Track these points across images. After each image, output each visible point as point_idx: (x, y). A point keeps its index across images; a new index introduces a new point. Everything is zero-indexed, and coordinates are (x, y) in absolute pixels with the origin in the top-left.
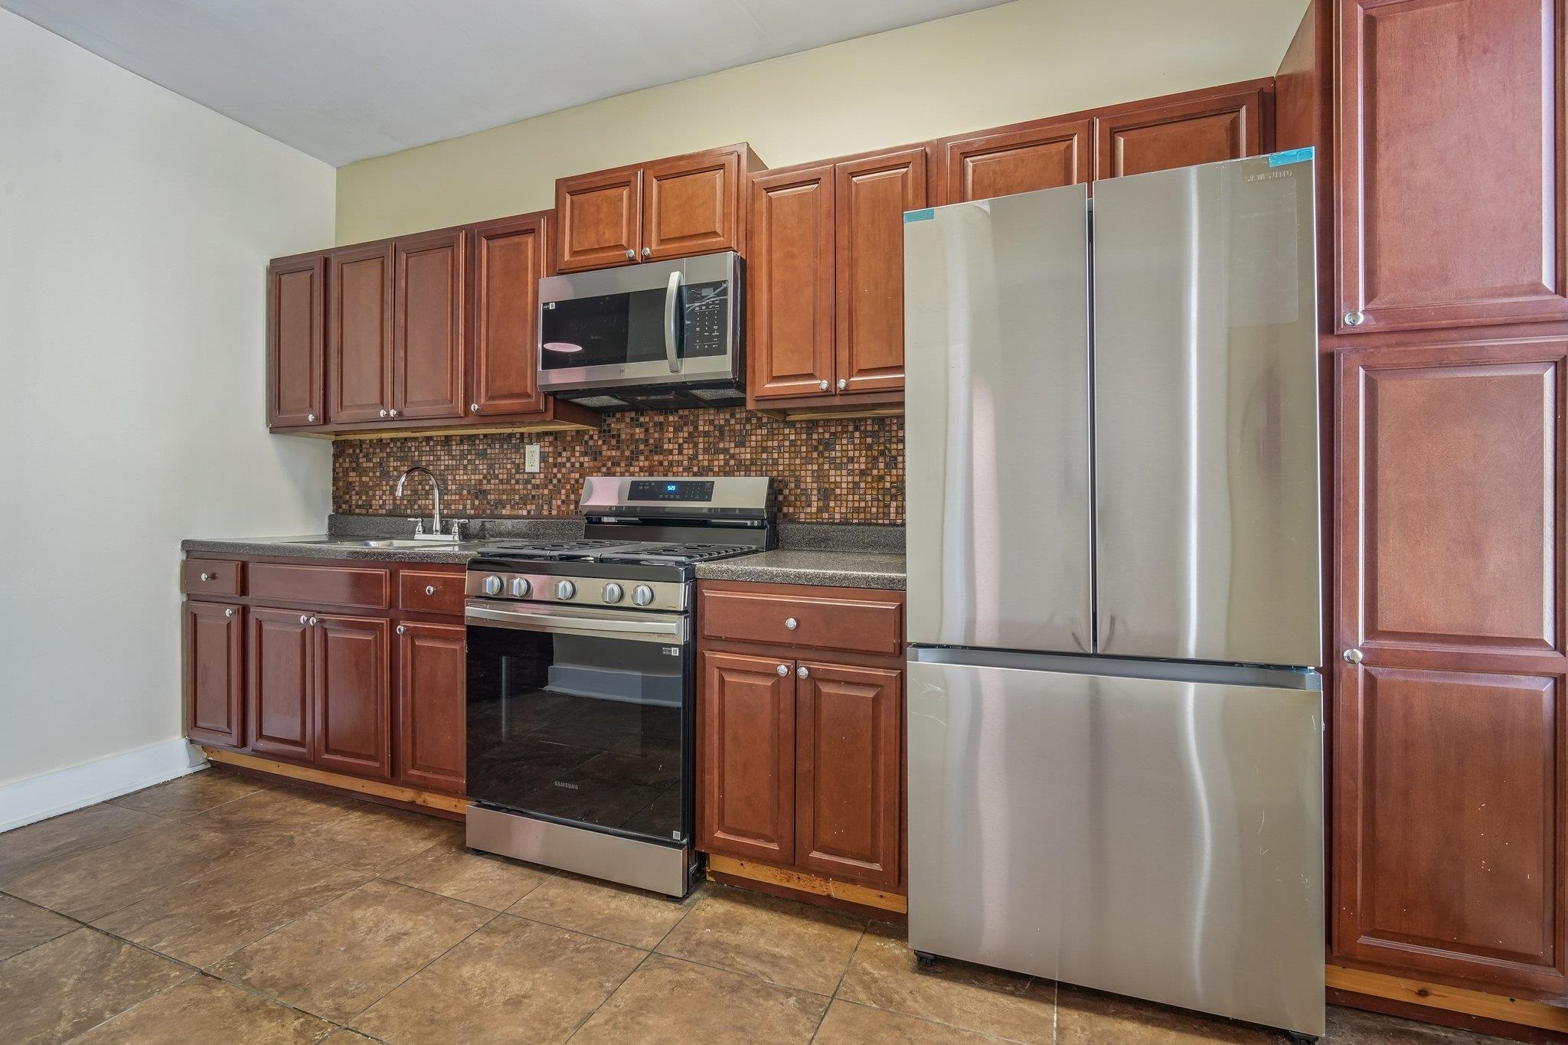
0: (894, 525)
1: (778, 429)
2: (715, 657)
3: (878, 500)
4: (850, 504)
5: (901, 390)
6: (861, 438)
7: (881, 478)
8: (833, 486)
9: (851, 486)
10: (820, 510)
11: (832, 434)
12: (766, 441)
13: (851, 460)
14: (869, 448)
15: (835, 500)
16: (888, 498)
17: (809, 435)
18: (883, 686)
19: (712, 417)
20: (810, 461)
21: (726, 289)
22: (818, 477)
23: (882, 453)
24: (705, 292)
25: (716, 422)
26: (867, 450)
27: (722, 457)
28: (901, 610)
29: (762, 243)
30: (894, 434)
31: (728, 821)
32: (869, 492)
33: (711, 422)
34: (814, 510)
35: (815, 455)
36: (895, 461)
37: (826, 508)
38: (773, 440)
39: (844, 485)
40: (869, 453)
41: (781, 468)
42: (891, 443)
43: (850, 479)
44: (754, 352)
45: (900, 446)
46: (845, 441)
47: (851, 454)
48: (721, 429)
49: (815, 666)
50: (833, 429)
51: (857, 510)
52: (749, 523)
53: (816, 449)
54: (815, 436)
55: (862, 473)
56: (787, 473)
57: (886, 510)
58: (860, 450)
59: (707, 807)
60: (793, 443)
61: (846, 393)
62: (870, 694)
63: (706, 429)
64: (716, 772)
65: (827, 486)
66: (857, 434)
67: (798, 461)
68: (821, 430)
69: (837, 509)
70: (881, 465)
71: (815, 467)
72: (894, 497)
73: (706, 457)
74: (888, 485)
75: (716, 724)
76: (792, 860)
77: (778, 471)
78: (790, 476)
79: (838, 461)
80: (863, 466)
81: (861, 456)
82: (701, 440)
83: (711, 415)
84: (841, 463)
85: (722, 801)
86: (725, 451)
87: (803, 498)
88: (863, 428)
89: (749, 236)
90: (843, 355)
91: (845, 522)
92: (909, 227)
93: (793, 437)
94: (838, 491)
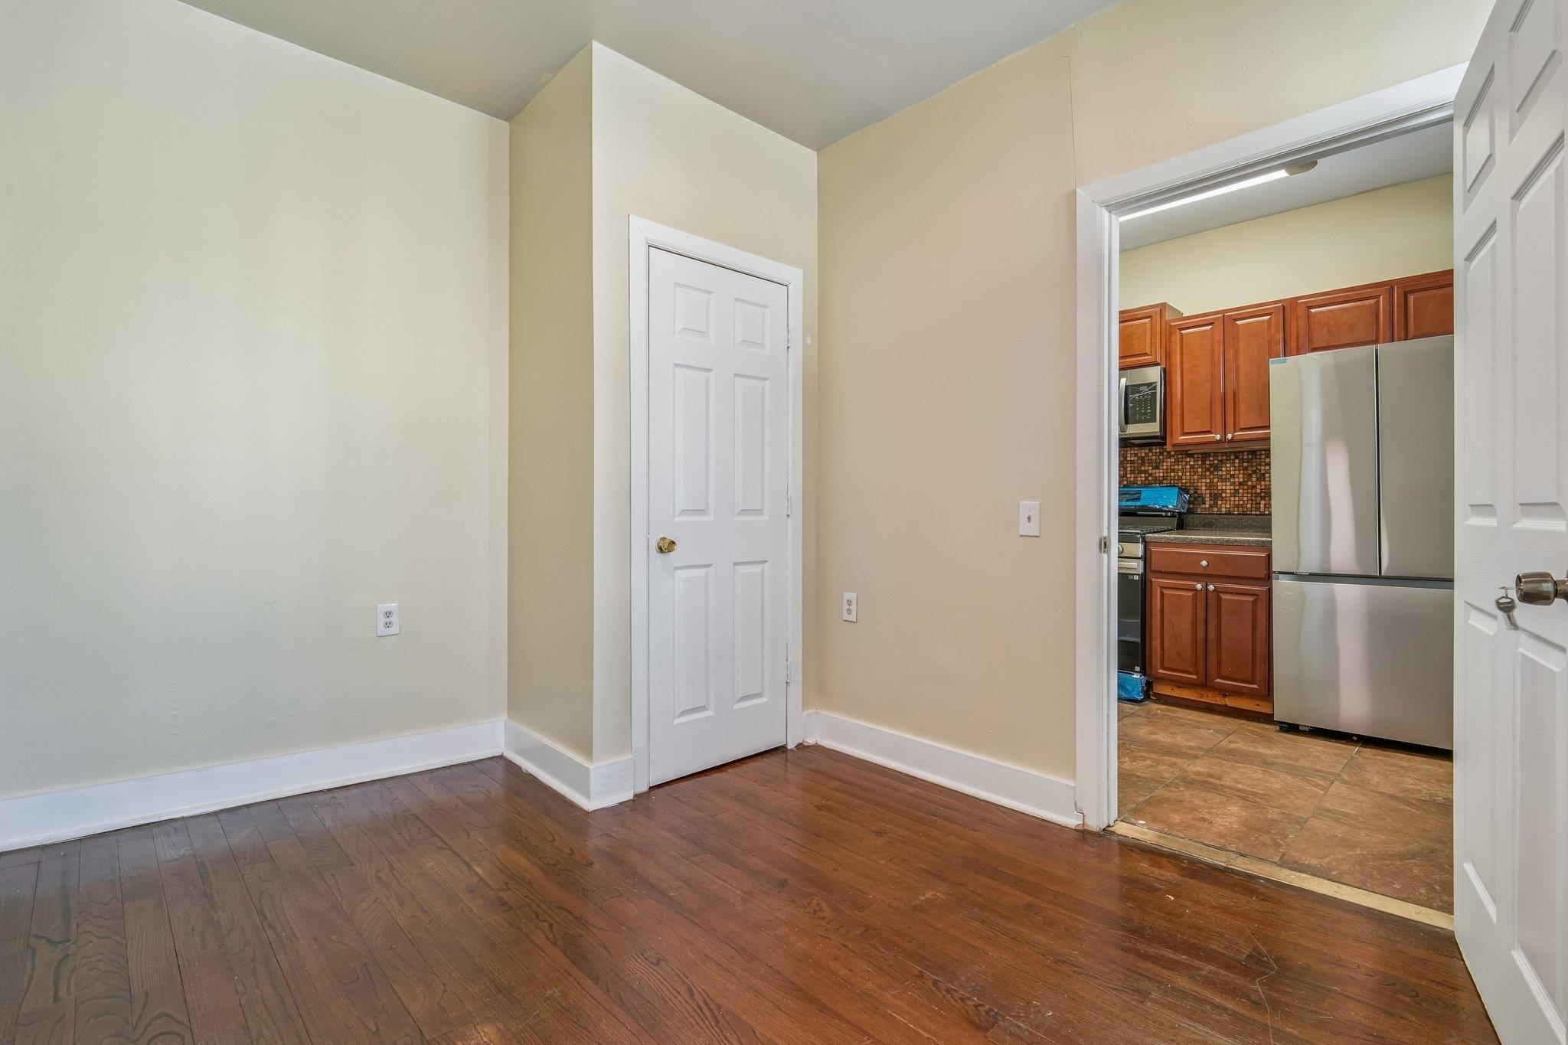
0: (1264, 515)
1: (1182, 458)
2: (1157, 581)
3: (1252, 500)
4: (1232, 503)
5: (1268, 439)
6: (1240, 463)
7: (1254, 487)
8: (1220, 492)
9: (1232, 492)
10: (1211, 506)
11: (1219, 461)
12: (1174, 465)
13: (1233, 476)
14: (1246, 469)
15: (1222, 500)
16: (1259, 499)
17: (1204, 462)
18: (1258, 595)
19: (1136, 452)
20: (1203, 477)
21: (1156, 386)
22: (1210, 486)
23: (1254, 472)
24: (1141, 388)
25: (1139, 455)
26: (1243, 470)
27: (1143, 475)
28: (1269, 557)
29: (1177, 359)
30: (1263, 460)
31: (1166, 664)
32: (1246, 495)
33: (1136, 455)
34: (1207, 506)
35: (1208, 473)
36: (1264, 476)
37: (1216, 505)
38: (1178, 465)
39: (1228, 491)
40: (1245, 472)
41: (1184, 481)
42: (1260, 465)
43: (1232, 487)
44: (1172, 419)
45: (1267, 468)
46: (1228, 465)
47: (1233, 473)
48: (1143, 459)
49: (1217, 585)
50: (1220, 458)
51: (1238, 506)
52: (1164, 514)
53: (1208, 470)
54: (1208, 462)
55: (1240, 484)
56: (1188, 485)
57: (1257, 506)
58: (1239, 470)
59: (1153, 657)
60: (1192, 467)
61: (1232, 441)
62: (1251, 599)
63: (1132, 459)
64: (1159, 640)
65: (1216, 492)
66: (1237, 461)
67: (1196, 477)
68: (1211, 459)
69: (1223, 506)
70: (1254, 479)
71: (1208, 481)
72: (1263, 498)
73: (1132, 475)
74: (1258, 491)
75: (1159, 615)
76: (1205, 685)
77: (1182, 483)
78: (1190, 486)
79: (1224, 477)
80: (1241, 480)
81: (1239, 473)
82: (1129, 465)
83: (1136, 450)
84: (1226, 478)
85: (1163, 655)
86: (1145, 472)
87: (1200, 499)
88: (1241, 457)
89: (1168, 354)
90: (1230, 420)
91: (1229, 513)
92: (1272, 367)
93: (1192, 463)
94: (1224, 495)
